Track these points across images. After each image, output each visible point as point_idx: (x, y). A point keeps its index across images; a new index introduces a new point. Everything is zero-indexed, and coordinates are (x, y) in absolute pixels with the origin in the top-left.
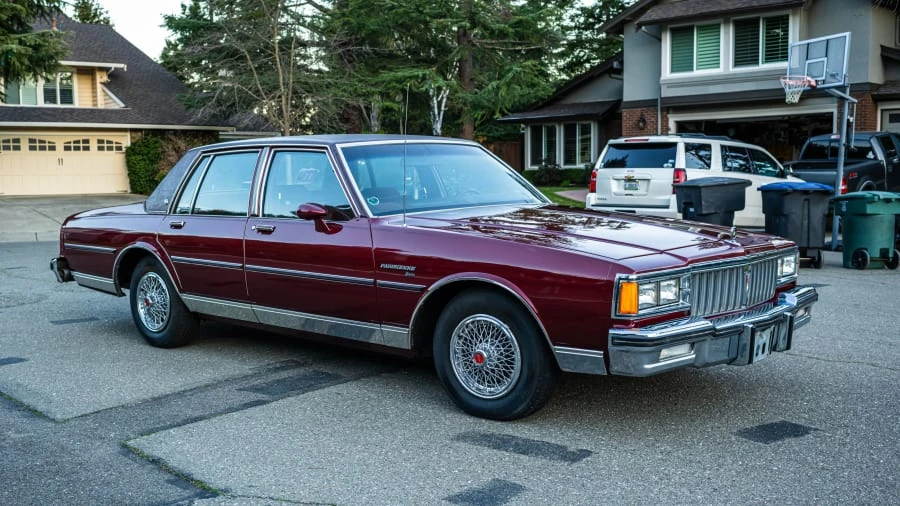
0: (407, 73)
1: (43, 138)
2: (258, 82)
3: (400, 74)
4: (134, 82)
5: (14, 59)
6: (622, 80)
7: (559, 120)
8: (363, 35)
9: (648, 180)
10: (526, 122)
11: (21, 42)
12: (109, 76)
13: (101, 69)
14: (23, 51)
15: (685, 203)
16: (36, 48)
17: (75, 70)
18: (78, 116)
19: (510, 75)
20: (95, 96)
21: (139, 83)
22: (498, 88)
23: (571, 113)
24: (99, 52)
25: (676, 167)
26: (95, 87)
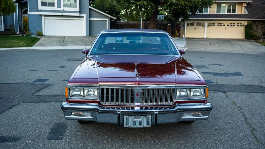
1: (221, 23)
12: (247, 4)
13: (244, 2)
17: (237, 3)
20: (242, 12)
21: (256, 6)
26: (242, 8)
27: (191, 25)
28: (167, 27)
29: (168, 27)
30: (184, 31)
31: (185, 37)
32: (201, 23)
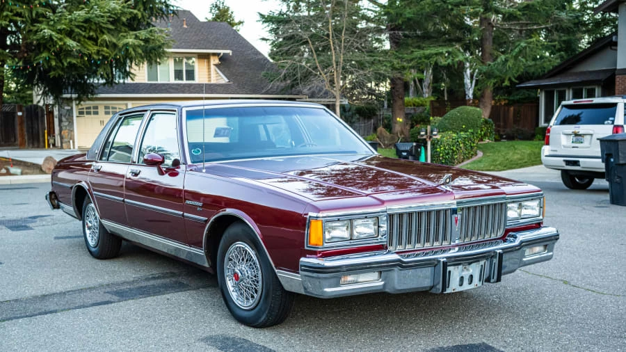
0: (433, 51)
2: (317, 61)
3: (427, 52)
4: (238, 63)
5: (131, 50)
6: (616, 50)
7: (568, 85)
8: (400, 22)
9: (591, 135)
10: (542, 87)
11: (137, 37)
12: (220, 59)
13: (214, 54)
14: (136, 43)
15: (606, 154)
16: (146, 41)
17: (196, 55)
18: (194, 89)
19: (517, 50)
20: (210, 78)
21: (241, 64)
22: (506, 60)
23: (578, 80)
24: (213, 42)
25: (615, 124)
26: (209, 68)
27: (88, 113)
28: (14, 120)
29: (17, 121)
30: (73, 131)
31: (76, 147)
32: (116, 108)
